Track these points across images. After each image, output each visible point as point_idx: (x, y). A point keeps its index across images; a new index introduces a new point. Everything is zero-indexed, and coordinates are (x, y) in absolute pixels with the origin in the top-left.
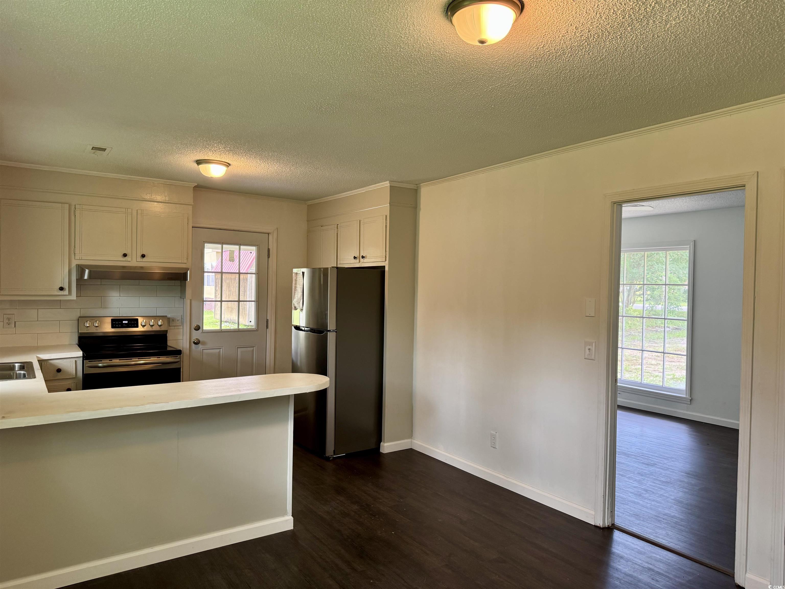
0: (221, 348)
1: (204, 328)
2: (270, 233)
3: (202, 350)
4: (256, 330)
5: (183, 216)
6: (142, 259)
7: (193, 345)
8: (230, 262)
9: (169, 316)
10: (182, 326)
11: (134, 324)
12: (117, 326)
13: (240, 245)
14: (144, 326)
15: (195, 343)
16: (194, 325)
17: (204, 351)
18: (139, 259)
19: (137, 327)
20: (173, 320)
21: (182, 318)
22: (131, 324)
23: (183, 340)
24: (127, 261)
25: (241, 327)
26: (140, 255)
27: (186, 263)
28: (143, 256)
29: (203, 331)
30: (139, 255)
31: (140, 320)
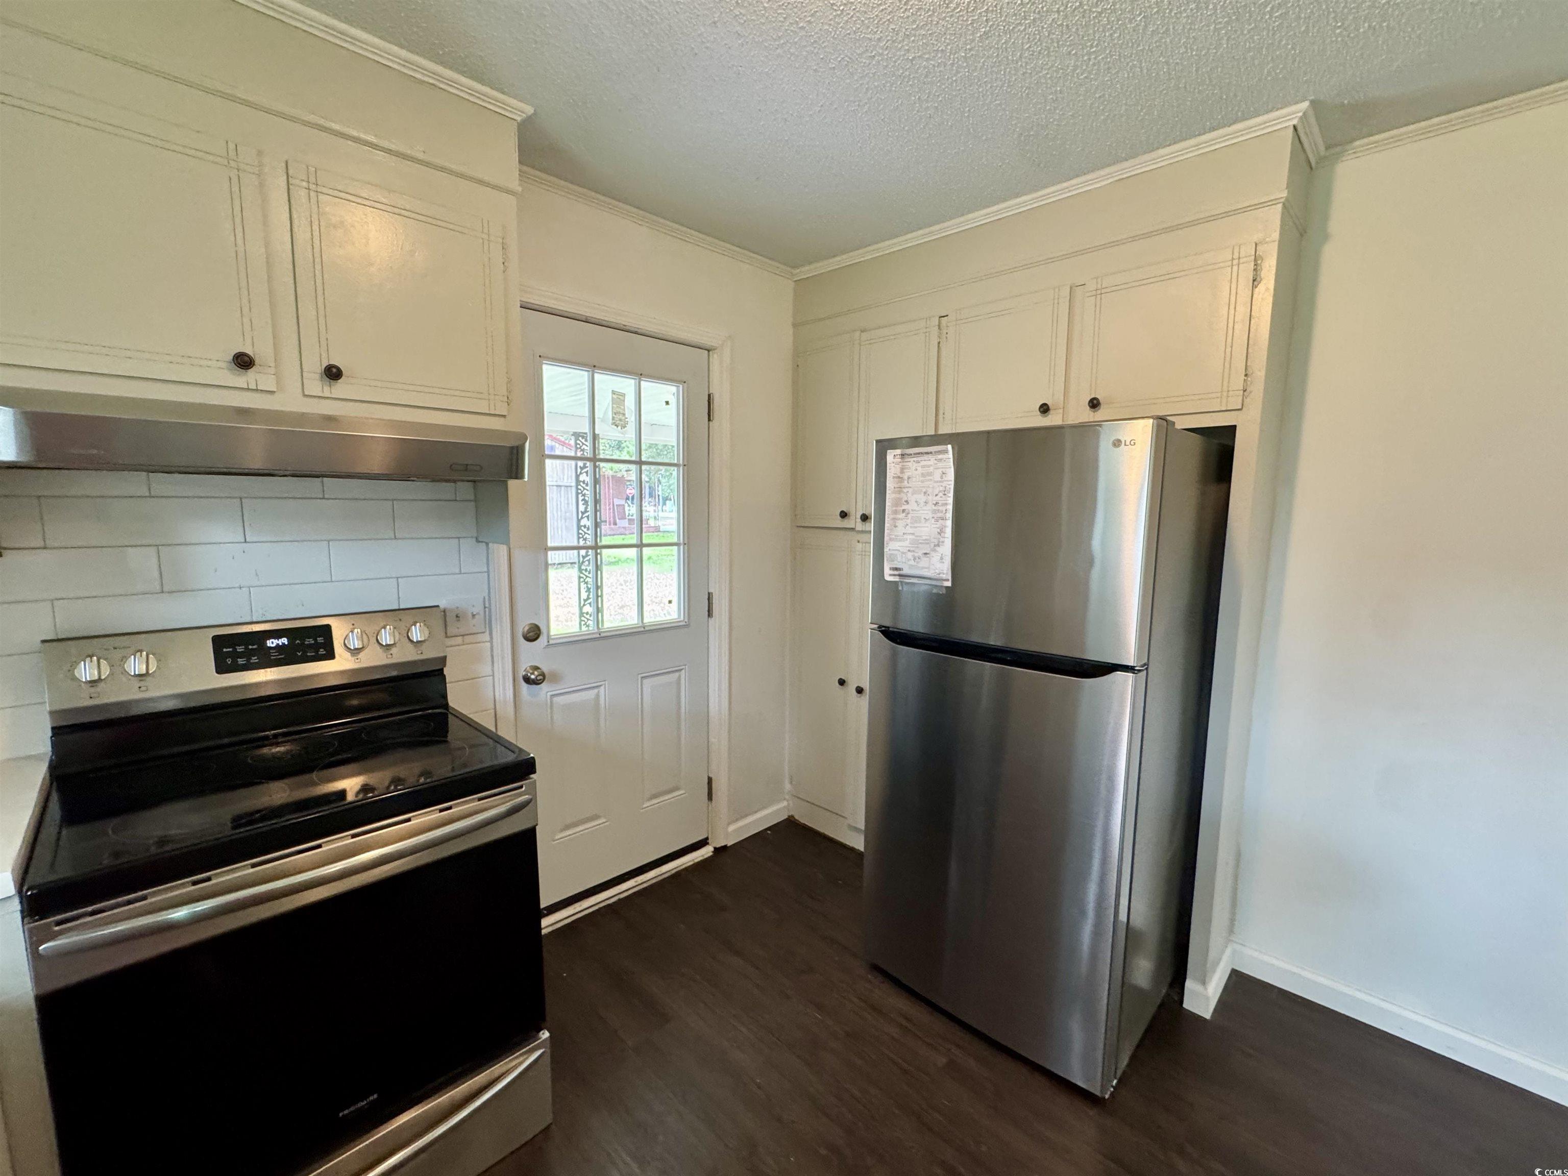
0: (600, 686)
1: (553, 632)
2: (714, 350)
3: (549, 697)
4: (684, 623)
5: (486, 230)
6: (326, 389)
7: (524, 686)
8: (614, 426)
9: (443, 604)
10: (488, 632)
11: (316, 647)
12: (241, 661)
13: (640, 375)
14: (355, 652)
15: (527, 680)
16: (523, 626)
17: (555, 699)
18: (316, 385)
19: (330, 655)
20: (457, 616)
21: (485, 607)
22: (304, 648)
23: (493, 676)
24: (257, 390)
25: (650, 618)
26: (320, 368)
27: (504, 416)
28: (333, 373)
29: (551, 642)
30: (315, 366)
31: (339, 631)
